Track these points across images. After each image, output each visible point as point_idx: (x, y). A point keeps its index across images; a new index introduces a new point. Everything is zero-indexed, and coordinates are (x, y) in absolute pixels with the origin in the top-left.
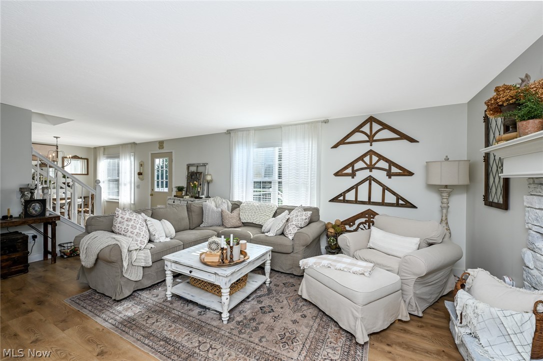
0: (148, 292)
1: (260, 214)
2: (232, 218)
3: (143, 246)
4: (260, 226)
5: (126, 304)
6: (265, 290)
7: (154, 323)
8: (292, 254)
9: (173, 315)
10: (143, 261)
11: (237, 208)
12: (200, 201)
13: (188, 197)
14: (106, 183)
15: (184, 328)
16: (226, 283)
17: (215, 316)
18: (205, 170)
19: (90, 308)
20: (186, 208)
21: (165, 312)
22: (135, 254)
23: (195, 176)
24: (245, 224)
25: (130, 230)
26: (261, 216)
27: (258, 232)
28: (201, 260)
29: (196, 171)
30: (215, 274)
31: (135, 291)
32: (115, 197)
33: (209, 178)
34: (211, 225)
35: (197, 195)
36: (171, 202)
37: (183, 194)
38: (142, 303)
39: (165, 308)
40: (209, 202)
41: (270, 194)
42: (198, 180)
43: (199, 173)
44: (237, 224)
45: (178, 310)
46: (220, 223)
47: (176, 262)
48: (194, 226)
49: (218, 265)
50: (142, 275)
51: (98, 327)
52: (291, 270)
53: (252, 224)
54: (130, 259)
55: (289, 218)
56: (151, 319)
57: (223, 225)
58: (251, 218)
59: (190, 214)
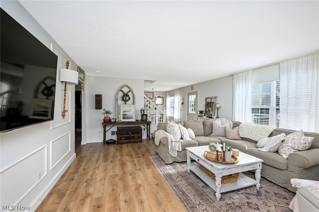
0: (180, 164)
1: (256, 133)
2: (233, 133)
3: (178, 141)
4: (256, 142)
5: (170, 167)
6: (254, 191)
7: (179, 181)
8: (285, 171)
9: (189, 181)
10: (177, 148)
11: (237, 126)
12: (212, 120)
13: (205, 117)
14: (170, 108)
15: (193, 190)
16: (218, 174)
17: (212, 192)
18: (216, 101)
19: (157, 163)
20: (202, 124)
21: (186, 178)
22: (174, 143)
23: (210, 105)
24: (243, 139)
25: (172, 131)
26: (257, 135)
27: (253, 146)
28: (204, 155)
29: (210, 102)
30: (212, 165)
31: (174, 162)
32: (173, 115)
33: (218, 106)
34: (218, 135)
35: (211, 116)
36: (196, 119)
37: (203, 115)
38: (176, 169)
39: (186, 176)
40: (217, 120)
41: (268, 118)
42: (211, 107)
43: (212, 102)
44: (237, 137)
45: (192, 179)
46: (224, 135)
47: (191, 153)
48: (207, 134)
49: (214, 161)
50: (177, 155)
51: (158, 173)
52: (285, 185)
53: (249, 140)
54: (172, 145)
55: (284, 140)
56: (178, 178)
57: (226, 137)
58: (248, 135)
59: (205, 127)
